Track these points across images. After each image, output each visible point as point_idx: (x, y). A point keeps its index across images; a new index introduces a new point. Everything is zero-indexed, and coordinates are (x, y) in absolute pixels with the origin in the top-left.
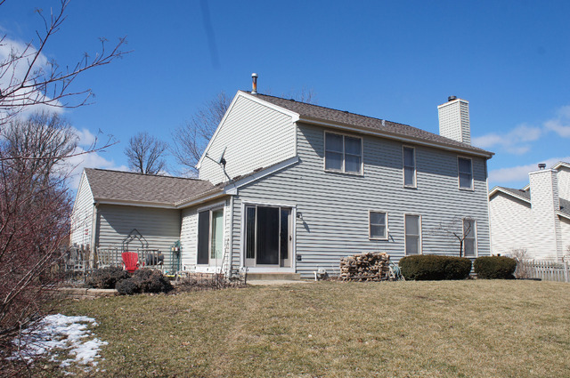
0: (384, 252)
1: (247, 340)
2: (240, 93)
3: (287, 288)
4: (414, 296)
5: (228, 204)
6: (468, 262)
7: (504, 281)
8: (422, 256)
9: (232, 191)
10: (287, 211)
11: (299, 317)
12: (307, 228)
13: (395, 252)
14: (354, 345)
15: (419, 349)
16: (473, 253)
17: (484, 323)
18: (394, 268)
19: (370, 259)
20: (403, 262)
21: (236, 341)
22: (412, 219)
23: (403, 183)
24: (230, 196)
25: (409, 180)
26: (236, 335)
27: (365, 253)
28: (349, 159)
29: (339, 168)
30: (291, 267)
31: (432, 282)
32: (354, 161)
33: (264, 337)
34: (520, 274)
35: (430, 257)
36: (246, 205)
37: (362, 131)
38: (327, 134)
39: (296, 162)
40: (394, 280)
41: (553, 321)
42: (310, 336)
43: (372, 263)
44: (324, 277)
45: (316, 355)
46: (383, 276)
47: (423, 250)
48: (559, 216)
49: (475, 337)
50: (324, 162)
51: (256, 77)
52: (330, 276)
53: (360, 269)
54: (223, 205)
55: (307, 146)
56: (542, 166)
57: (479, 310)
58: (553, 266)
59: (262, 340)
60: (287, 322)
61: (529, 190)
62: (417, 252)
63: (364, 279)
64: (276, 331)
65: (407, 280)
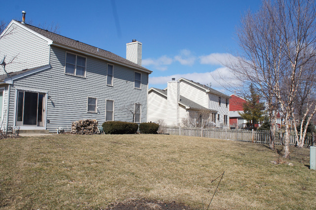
0: (95, 119)
1: (29, 165)
2: (13, 21)
3: (43, 138)
4: (111, 142)
5: (6, 89)
6: (136, 125)
7: (153, 135)
8: (114, 122)
9: (10, 82)
10: (42, 95)
11: (55, 153)
12: (54, 105)
13: (100, 119)
14: (86, 165)
15: (117, 166)
16: (139, 121)
17: (145, 154)
18: (100, 128)
19: (88, 123)
20: (104, 125)
21: (23, 167)
22: (110, 102)
23: (106, 83)
24: (8, 84)
25: (109, 81)
26: (22, 163)
27: (85, 119)
28: (78, 68)
29: (73, 73)
30: (44, 126)
31: (119, 135)
32: (81, 70)
33: (38, 164)
34: (160, 132)
35: (118, 122)
36: (18, 90)
37: (87, 54)
38: (67, 54)
39: (49, 67)
40: (99, 134)
41: (174, 152)
42: (63, 162)
43: (89, 125)
44: (62, 132)
45: (68, 171)
46: (94, 132)
47: (114, 119)
48: (179, 104)
49: (141, 161)
50: (65, 69)
51: (25, 14)
52: (65, 131)
53: (82, 128)
54: (3, 90)
55: (55, 59)
56: (174, 79)
57: (142, 149)
58: (175, 128)
59: (38, 165)
60: (49, 156)
61: (167, 90)
62: (111, 120)
63: (84, 133)
64: (44, 160)
65: (106, 134)
